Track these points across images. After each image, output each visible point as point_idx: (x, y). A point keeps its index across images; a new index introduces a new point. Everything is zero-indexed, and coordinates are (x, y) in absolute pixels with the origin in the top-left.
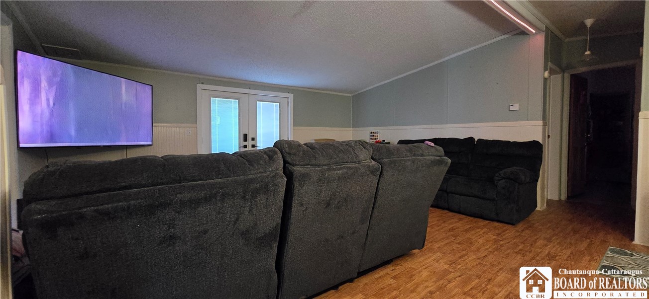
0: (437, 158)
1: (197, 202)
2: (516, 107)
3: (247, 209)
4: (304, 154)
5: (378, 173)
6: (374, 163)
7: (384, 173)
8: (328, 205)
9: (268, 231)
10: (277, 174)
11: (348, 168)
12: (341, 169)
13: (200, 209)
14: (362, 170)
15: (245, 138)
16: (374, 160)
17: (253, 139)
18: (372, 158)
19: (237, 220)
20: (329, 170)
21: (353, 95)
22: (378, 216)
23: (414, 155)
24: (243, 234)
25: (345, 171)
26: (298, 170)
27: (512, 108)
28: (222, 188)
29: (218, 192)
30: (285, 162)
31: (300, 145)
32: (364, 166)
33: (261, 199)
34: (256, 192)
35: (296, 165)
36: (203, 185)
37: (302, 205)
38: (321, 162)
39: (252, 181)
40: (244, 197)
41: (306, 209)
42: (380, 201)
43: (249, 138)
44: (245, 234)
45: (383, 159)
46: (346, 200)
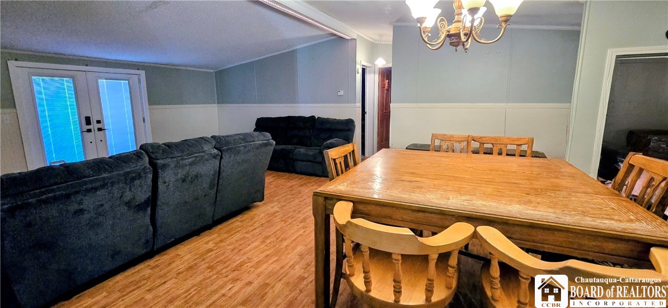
0: (265, 142)
1: (96, 189)
2: (341, 93)
3: (128, 189)
4: (163, 152)
5: (219, 157)
6: (216, 151)
7: (223, 156)
8: (184, 181)
9: (143, 201)
10: (145, 167)
11: (195, 157)
12: (190, 158)
13: (98, 193)
14: (206, 157)
15: (88, 121)
16: (216, 148)
17: (99, 122)
18: (215, 148)
19: (122, 196)
20: (182, 159)
21: (215, 71)
22: (222, 183)
23: (247, 142)
24: (126, 203)
25: (194, 159)
26: (160, 162)
27: (339, 94)
28: (110, 179)
29: (108, 182)
30: (150, 158)
31: (159, 146)
32: (207, 154)
33: (137, 182)
34: (133, 179)
35: (158, 159)
36: (97, 179)
37: (165, 182)
38: (176, 155)
39: (129, 173)
40: (126, 183)
41: (168, 185)
42: (223, 174)
43: (93, 121)
44: (128, 204)
45: (222, 147)
46: (197, 176)
